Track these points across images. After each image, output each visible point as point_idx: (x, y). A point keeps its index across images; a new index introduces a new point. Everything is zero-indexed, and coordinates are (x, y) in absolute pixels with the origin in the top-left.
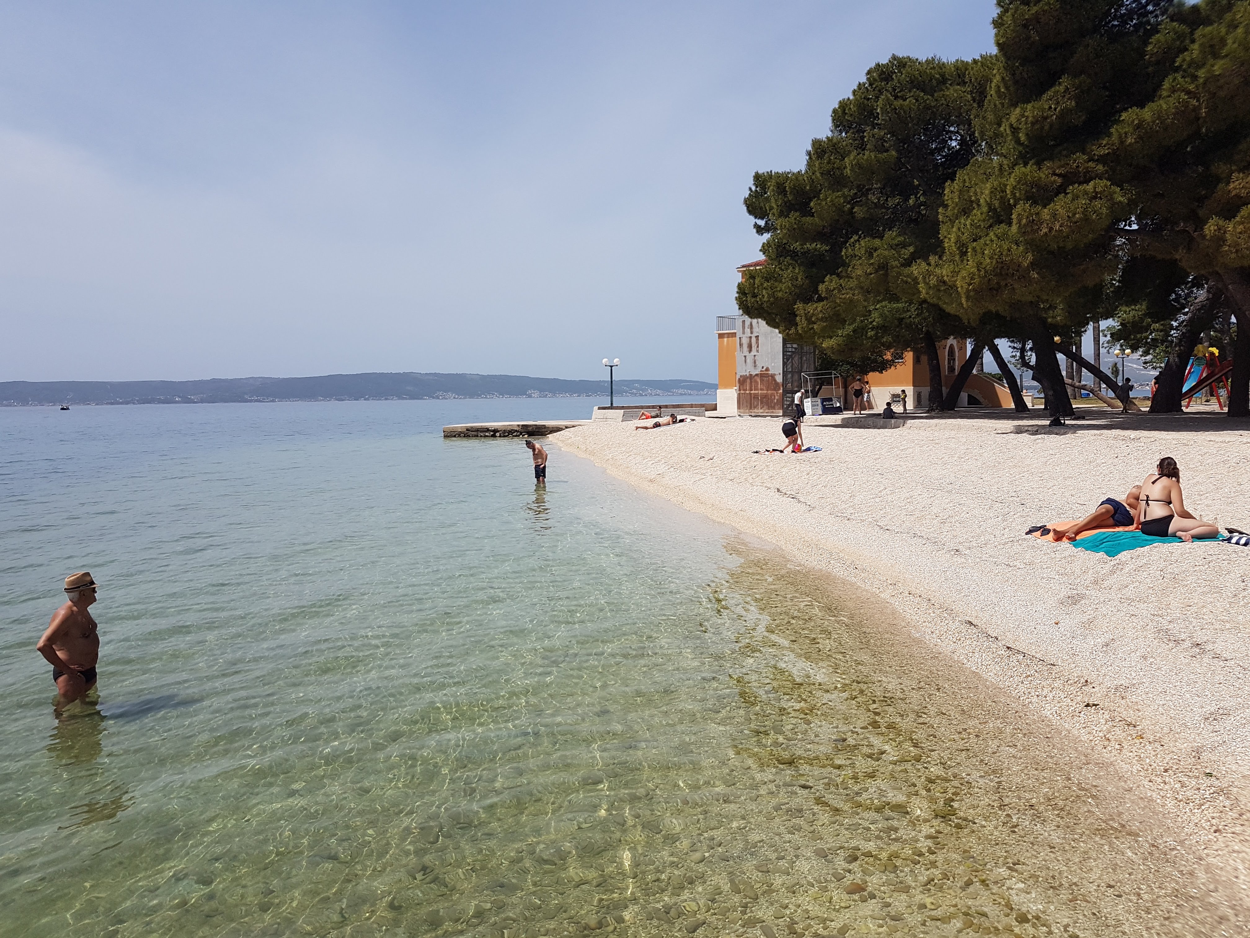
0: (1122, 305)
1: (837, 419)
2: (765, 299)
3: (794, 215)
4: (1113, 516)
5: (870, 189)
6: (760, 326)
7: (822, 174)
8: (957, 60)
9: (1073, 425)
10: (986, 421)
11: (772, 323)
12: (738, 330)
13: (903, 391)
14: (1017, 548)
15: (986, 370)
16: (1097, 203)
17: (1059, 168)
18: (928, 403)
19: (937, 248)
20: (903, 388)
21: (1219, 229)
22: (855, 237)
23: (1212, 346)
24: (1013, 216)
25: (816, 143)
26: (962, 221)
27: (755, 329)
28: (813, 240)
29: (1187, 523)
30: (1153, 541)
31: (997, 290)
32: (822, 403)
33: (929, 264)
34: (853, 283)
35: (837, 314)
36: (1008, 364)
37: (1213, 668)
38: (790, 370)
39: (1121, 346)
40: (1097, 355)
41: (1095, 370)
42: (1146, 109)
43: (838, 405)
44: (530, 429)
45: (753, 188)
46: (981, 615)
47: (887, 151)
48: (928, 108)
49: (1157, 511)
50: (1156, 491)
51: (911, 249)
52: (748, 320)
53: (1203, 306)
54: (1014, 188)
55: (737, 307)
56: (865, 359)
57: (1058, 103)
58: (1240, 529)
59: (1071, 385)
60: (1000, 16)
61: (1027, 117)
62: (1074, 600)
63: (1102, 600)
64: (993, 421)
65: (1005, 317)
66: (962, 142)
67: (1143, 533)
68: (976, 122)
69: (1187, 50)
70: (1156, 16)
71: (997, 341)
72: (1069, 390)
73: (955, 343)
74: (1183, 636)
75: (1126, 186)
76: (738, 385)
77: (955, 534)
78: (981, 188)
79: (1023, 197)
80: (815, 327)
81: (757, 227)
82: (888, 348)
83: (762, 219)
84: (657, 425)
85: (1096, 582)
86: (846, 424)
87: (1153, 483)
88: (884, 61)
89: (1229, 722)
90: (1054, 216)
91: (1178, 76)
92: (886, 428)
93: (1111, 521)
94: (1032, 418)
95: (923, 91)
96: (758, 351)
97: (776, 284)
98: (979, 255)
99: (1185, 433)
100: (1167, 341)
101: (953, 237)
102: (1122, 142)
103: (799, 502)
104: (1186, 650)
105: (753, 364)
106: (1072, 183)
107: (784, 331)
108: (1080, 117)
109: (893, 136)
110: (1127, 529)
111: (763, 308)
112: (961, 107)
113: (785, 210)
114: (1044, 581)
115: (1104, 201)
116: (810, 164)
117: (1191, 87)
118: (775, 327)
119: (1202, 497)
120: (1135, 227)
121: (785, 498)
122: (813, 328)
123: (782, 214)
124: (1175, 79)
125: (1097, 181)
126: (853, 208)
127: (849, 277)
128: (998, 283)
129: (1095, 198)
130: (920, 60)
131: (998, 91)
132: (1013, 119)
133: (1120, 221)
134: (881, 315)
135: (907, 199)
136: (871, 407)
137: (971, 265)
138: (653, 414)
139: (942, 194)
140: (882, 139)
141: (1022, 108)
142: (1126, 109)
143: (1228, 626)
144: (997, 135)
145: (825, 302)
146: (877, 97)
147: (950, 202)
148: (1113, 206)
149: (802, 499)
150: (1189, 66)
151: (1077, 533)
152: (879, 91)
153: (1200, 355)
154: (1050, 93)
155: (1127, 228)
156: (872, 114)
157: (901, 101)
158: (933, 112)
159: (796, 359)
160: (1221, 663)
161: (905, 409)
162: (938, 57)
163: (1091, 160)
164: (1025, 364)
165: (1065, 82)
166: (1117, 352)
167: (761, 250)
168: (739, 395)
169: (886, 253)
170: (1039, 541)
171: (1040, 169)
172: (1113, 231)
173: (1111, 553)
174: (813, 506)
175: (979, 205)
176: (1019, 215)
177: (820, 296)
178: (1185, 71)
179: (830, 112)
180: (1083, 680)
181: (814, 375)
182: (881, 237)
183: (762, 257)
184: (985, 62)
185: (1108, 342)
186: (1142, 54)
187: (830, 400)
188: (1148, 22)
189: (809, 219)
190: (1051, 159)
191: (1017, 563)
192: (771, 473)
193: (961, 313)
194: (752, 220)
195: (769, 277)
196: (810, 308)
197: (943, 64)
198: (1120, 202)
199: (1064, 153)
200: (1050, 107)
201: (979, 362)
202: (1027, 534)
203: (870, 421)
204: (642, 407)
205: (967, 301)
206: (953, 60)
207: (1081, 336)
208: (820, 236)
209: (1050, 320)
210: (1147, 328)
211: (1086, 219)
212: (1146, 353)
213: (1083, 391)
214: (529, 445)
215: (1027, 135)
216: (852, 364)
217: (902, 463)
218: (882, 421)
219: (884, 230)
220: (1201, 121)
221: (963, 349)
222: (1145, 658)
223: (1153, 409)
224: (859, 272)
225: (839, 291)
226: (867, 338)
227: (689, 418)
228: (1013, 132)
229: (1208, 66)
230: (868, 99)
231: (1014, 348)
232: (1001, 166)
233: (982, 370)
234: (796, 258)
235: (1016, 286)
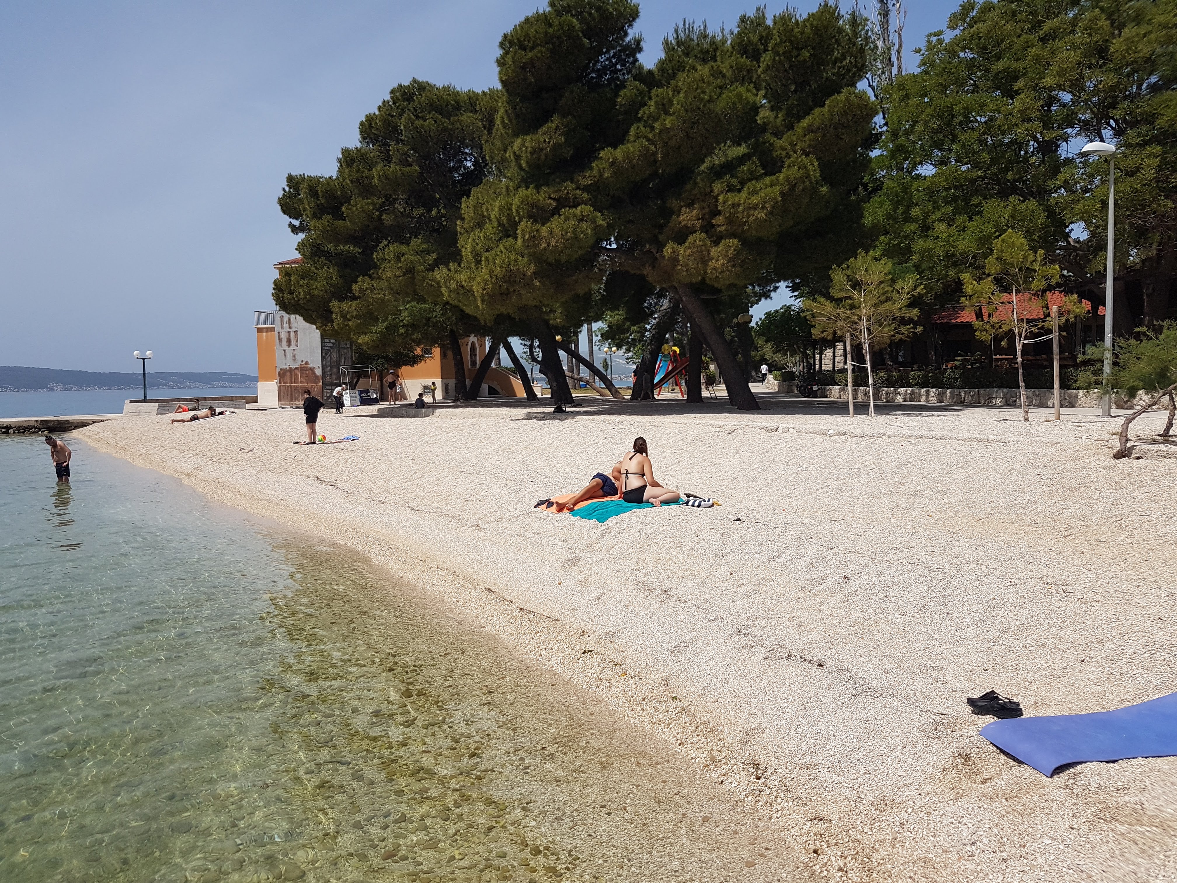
0: (607, 310)
1: (373, 409)
2: (302, 296)
3: (327, 218)
4: (602, 488)
5: (397, 199)
6: (298, 321)
7: (351, 181)
8: (469, 91)
9: (572, 412)
10: (502, 409)
11: (309, 319)
12: (277, 325)
13: (433, 383)
14: (527, 520)
15: (503, 364)
16: (584, 225)
17: (553, 193)
18: (454, 393)
19: (456, 256)
20: (433, 380)
21: (674, 252)
22: (385, 242)
23: (674, 346)
24: (519, 232)
25: (346, 152)
26: (477, 233)
27: (294, 325)
28: (346, 243)
29: (656, 491)
30: (632, 508)
31: (507, 295)
32: (360, 395)
33: (450, 270)
34: (384, 284)
35: (371, 313)
36: (521, 360)
37: (676, 609)
38: (329, 363)
39: (609, 344)
40: (591, 352)
41: (590, 365)
42: (618, 150)
43: (375, 396)
44: (50, 424)
45: (287, 189)
46: (498, 582)
47: (410, 165)
48: (445, 129)
49: (634, 483)
50: (633, 466)
51: (435, 256)
52: (286, 316)
53: (667, 313)
54: (519, 207)
55: (274, 303)
56: (398, 354)
57: (551, 138)
58: (695, 494)
59: (572, 378)
60: (503, 57)
61: (527, 147)
62: (573, 562)
63: (594, 560)
64: (508, 409)
65: (515, 319)
66: (476, 163)
67: (625, 501)
68: (486, 147)
69: (646, 105)
70: (624, 74)
71: (510, 339)
72: (570, 382)
73: (475, 340)
74: (655, 586)
75: (605, 212)
76: (278, 378)
77: (476, 510)
78: (491, 205)
79: (526, 216)
80: (350, 323)
81: (291, 225)
82: (418, 344)
83: (297, 219)
84: (195, 418)
85: (590, 546)
86: (382, 414)
87: (630, 459)
88: (406, 83)
89: (688, 653)
90: (551, 232)
91: (641, 125)
92: (417, 417)
93: (601, 492)
94: (540, 406)
95: (441, 114)
96: (297, 346)
97: (312, 282)
98: (491, 264)
99: (655, 417)
100: (643, 340)
101: (469, 247)
102: (601, 175)
103: (338, 489)
104: (657, 596)
105: (292, 358)
106: (564, 207)
107: (321, 327)
108: (568, 151)
109: (415, 152)
110: (613, 498)
111: (299, 305)
112: (473, 133)
113: (318, 212)
114: (549, 547)
115: (589, 223)
116: (340, 171)
117: (651, 136)
118: (312, 323)
119: (669, 469)
120: (614, 246)
121: (324, 486)
122: (348, 325)
123: (315, 216)
124: (638, 128)
125: (583, 206)
126: (382, 215)
127: (380, 278)
128: (508, 289)
129: (582, 220)
130: (437, 86)
131: (503, 121)
132: (516, 147)
133: (602, 240)
134: (411, 314)
135: (430, 211)
136: (405, 399)
137: (484, 272)
138: (190, 407)
139: (459, 208)
140: (406, 154)
141: (523, 140)
142: (603, 149)
143: (687, 573)
144: (504, 160)
145: (359, 301)
146: (400, 115)
147: (466, 216)
148: (596, 228)
149: (340, 486)
150: (648, 118)
151: (575, 504)
152: (403, 110)
153: (666, 352)
154: (544, 128)
155: (608, 247)
156: (396, 129)
157: (422, 122)
158: (450, 134)
159: (334, 353)
160: (682, 605)
161: (434, 399)
162: (453, 85)
163: (578, 188)
164: (534, 359)
165: (556, 121)
166: (606, 349)
167: (296, 249)
168: (279, 388)
169: (413, 258)
170: (545, 513)
171: (538, 193)
172: (597, 248)
173: (601, 520)
174: (350, 492)
175: (490, 220)
176: (523, 231)
177: (354, 295)
178: (645, 121)
179: (358, 125)
180: (580, 631)
181: (352, 368)
182: (408, 244)
183: (297, 256)
184: (492, 94)
185: (599, 341)
186: (615, 104)
187: (367, 391)
188: (618, 78)
189: (341, 223)
190: (547, 185)
191: (527, 533)
192: (310, 463)
193: (478, 314)
194: (286, 219)
195: (305, 275)
196: (345, 306)
197: (458, 92)
198: (601, 225)
199: (558, 180)
200: (545, 141)
201: (496, 357)
202: (535, 507)
203: (404, 411)
204: (179, 400)
205: (482, 304)
206: (466, 89)
207: (578, 336)
208: (352, 239)
209: (551, 322)
210: (628, 330)
211: (576, 237)
212: (628, 351)
213: (581, 383)
214: (49, 440)
215: (527, 162)
216: (386, 359)
217: (432, 449)
218: (413, 411)
219: (410, 238)
220: (658, 164)
221: (483, 345)
222: (627, 606)
223: (634, 397)
224: (389, 275)
225: (372, 291)
226: (399, 335)
227: (228, 410)
228: (516, 159)
229: (661, 120)
230: (392, 116)
231: (525, 345)
232: (508, 187)
233: (500, 364)
234: (331, 258)
235: (522, 292)
